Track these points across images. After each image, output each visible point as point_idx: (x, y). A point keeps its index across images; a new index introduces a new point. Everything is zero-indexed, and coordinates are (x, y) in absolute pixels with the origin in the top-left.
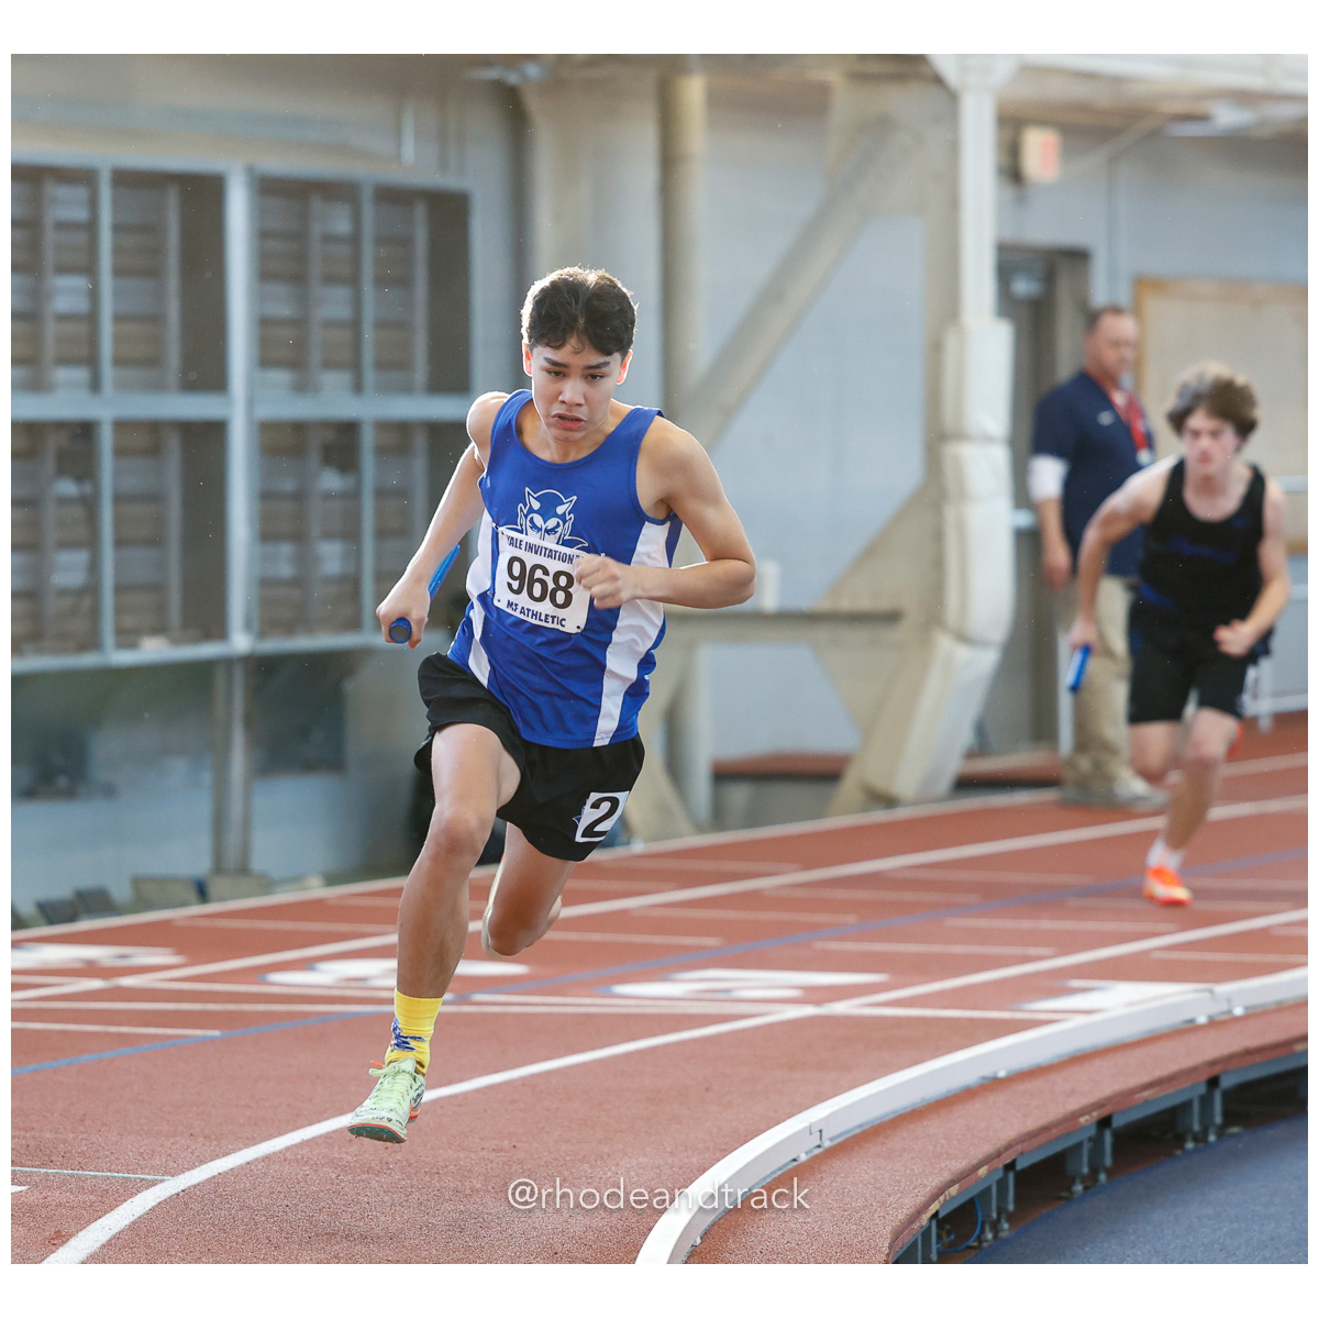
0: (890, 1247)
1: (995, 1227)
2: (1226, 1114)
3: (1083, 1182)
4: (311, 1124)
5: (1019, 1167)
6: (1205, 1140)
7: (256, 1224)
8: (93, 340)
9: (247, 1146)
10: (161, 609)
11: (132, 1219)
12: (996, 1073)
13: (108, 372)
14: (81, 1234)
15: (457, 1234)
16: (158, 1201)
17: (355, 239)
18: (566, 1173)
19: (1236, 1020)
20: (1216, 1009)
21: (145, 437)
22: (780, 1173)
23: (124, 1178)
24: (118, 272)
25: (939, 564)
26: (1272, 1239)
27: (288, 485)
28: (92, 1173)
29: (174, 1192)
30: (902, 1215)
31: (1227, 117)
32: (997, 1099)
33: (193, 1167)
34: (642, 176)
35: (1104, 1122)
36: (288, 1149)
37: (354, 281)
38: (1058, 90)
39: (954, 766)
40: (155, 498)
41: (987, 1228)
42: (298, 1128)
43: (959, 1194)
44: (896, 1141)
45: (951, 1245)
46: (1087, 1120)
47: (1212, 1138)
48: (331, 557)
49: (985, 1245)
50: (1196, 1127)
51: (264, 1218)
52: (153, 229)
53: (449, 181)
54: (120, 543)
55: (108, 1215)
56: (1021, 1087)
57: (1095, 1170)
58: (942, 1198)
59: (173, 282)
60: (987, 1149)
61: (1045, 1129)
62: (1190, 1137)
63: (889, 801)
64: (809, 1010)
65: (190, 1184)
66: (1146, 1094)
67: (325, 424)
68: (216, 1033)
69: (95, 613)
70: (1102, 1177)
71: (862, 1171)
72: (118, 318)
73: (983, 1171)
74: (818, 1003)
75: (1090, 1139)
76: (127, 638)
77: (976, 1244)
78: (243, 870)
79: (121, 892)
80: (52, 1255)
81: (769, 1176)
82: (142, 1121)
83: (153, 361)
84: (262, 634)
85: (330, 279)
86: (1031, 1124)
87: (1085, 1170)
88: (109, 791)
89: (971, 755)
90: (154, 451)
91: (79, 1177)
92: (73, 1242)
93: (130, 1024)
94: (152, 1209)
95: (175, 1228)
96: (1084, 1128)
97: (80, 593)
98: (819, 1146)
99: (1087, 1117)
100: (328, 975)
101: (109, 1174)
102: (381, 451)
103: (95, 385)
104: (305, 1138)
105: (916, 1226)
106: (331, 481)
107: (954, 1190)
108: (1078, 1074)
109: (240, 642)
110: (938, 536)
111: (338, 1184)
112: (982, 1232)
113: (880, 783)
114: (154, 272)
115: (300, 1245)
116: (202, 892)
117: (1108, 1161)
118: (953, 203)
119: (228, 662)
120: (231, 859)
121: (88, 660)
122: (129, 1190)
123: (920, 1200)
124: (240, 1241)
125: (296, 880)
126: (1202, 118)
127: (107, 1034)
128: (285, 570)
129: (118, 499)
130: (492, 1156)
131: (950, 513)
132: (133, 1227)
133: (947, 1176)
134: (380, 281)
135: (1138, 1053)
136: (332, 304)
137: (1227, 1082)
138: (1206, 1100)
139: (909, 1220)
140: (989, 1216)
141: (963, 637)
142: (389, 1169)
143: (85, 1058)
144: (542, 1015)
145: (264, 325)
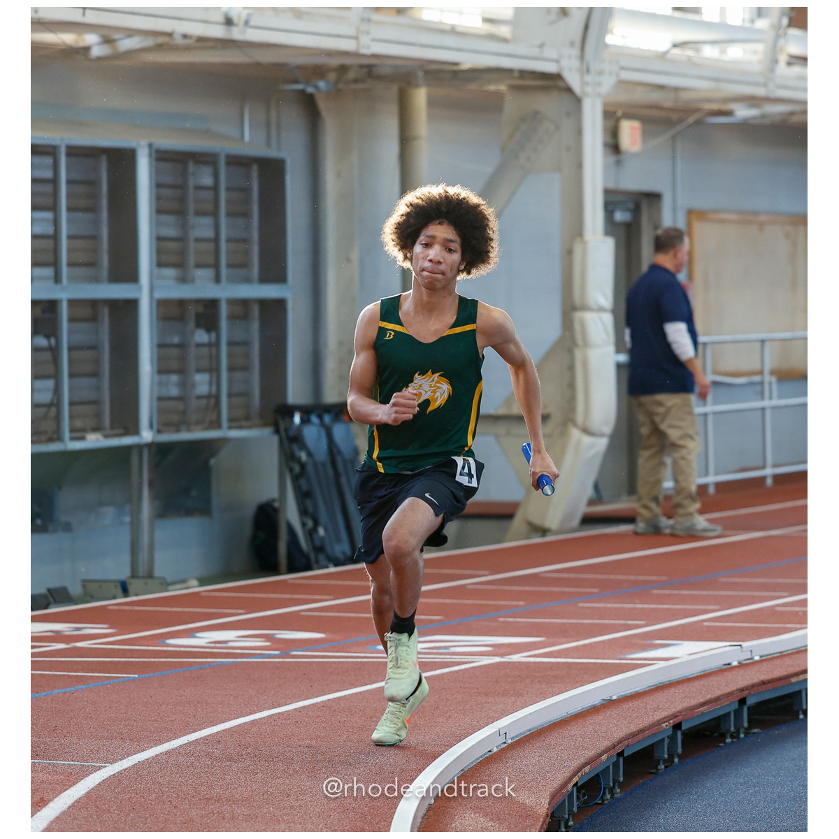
0: (549, 804)
1: (612, 791)
2: (750, 721)
3: (663, 764)
4: (195, 731)
5: (625, 755)
6: (738, 737)
7: (162, 793)
8: (56, 251)
9: (156, 745)
10: (98, 416)
11: (87, 790)
12: (611, 697)
13: (65, 270)
14: (56, 800)
15: (286, 798)
16: (103, 779)
17: (215, 188)
18: (351, 760)
19: (757, 662)
20: (743, 656)
21: (88, 310)
22: (481, 759)
23: (81, 765)
24: (69, 209)
25: (572, 386)
26: (779, 797)
27: (176, 340)
28: (62, 762)
29: (112, 774)
30: (556, 784)
31: (743, 112)
32: (613, 713)
33: (123, 758)
34: (389, 149)
35: (677, 727)
36: (181, 746)
37: (215, 214)
38: (640, 96)
39: (582, 509)
40: (94, 348)
41: (607, 791)
42: (187, 734)
43: (589, 771)
44: (553, 739)
45: (585, 802)
46: (666, 726)
47: (742, 736)
48: (202, 383)
49: (606, 802)
50: (732, 729)
51: (167, 789)
52: (93, 183)
53: (272, 153)
54: (72, 375)
55: (72, 788)
56: (626, 706)
57: (671, 756)
58: (580, 774)
59: (104, 215)
60: (607, 743)
61: (642, 731)
62: (728, 735)
63: (544, 531)
64: (497, 659)
65: (122, 769)
66: (702, 709)
67: (198, 301)
68: (136, 676)
69: (58, 418)
70: (676, 760)
71: (531, 758)
72: (70, 237)
73: (604, 757)
74: (502, 655)
75: (668, 737)
76: (78, 434)
77: (600, 802)
78: (150, 576)
79: (75, 589)
80: (39, 813)
81: (475, 761)
82: (91, 730)
83: (91, 264)
84: (159, 431)
85: (199, 213)
86: (633, 728)
87: (666, 756)
88: (68, 528)
89: (591, 503)
90: (94, 319)
91: (54, 765)
92: (51, 805)
93: (83, 671)
94: (99, 784)
95: (113, 796)
96: (664, 730)
97: (49, 406)
98: (505, 743)
99: (667, 724)
100: (203, 640)
101: (72, 763)
102: (231, 317)
103: (57, 279)
104: (191, 740)
105: (564, 791)
106: (201, 336)
107: (587, 769)
108: (661, 697)
109: (147, 435)
110: (571, 368)
111: (212, 768)
112: (604, 794)
113: (537, 521)
114: (93, 209)
115: (190, 806)
116: (125, 590)
117: (680, 750)
118: (579, 166)
119: (140, 447)
120: (142, 569)
121: (54, 447)
122: (85, 773)
123: (567, 775)
124: (153, 803)
125: (183, 581)
126: (729, 113)
127: (69, 676)
128: (174, 392)
129: (70, 349)
130: (306, 750)
131: (578, 354)
132: (88, 795)
133: (583, 760)
134: (229, 214)
135: (696, 684)
136: (202, 228)
137: (751, 701)
138: (738, 713)
139: (560, 787)
140: (609, 784)
141: (587, 431)
142: (243, 758)
143: (56, 691)
144: (334, 662)
145: (160, 240)
